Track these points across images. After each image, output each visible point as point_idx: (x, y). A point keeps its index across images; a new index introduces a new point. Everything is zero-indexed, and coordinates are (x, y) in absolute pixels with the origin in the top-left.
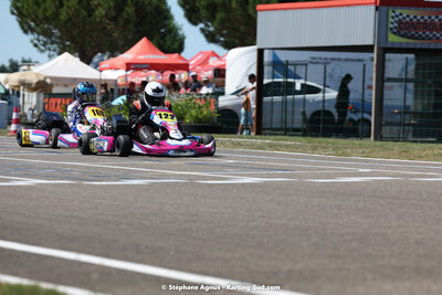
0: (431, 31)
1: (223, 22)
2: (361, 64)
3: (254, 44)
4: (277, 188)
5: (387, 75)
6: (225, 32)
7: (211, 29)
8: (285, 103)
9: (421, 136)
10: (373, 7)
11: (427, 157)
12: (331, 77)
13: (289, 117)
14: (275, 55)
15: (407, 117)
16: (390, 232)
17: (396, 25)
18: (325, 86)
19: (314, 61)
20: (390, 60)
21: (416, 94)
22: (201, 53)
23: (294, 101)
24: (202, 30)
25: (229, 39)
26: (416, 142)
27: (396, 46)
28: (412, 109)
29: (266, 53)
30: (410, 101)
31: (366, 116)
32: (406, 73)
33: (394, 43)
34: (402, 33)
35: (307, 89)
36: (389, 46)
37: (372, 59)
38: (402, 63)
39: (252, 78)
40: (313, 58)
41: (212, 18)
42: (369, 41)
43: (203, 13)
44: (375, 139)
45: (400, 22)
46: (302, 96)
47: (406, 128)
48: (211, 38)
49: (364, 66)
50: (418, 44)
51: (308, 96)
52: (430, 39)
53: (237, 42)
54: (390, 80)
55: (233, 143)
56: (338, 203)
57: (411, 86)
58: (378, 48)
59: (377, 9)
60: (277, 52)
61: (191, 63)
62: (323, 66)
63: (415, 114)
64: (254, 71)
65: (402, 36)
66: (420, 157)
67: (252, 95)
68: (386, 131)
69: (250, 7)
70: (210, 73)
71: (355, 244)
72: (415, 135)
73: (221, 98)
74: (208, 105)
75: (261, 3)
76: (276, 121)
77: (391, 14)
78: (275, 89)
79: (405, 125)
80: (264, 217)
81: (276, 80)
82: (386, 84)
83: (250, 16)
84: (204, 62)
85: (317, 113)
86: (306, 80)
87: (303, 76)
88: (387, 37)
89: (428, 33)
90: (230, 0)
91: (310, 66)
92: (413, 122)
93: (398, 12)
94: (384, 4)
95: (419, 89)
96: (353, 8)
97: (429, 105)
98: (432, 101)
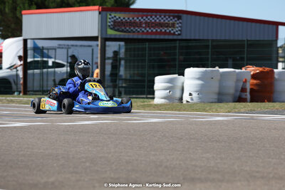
0: (134, 27)
2: (90, 49)
3: (20, 36)
4: (38, 129)
5: (107, 56)
6: (1, 28)
8: (42, 74)
9: (130, 94)
10: (97, 13)
13: (45, 83)
14: (35, 43)
15: (120, 82)
16: (110, 156)
17: (112, 23)
19: (60, 47)
20: (109, 46)
21: (126, 67)
23: (48, 73)
25: (4, 33)
27: (112, 37)
28: (124, 77)
29: (29, 42)
30: (122, 72)
33: (111, 35)
34: (116, 28)
35: (56, 65)
36: (108, 37)
37: (98, 45)
38: (117, 47)
39: (20, 58)
40: (60, 45)
42: (95, 34)
45: (114, 22)
46: (52, 70)
47: (121, 89)
49: (93, 50)
50: (126, 35)
51: (56, 69)
52: (134, 32)
53: (10, 35)
54: (109, 58)
55: (8, 100)
56: (77, 138)
57: (122, 62)
58: (101, 38)
59: (100, 13)
60: (36, 41)
62: (66, 50)
63: (125, 80)
64: (21, 53)
65: (116, 30)
67: (20, 69)
69: (18, 12)
71: (88, 164)
72: (125, 93)
75: (25, 9)
76: (36, 86)
77: (109, 16)
78: (35, 65)
79: (119, 87)
80: (29, 148)
81: (36, 59)
82: (107, 61)
83: (17, 18)
85: (62, 80)
86: (55, 59)
87: (53, 56)
88: (106, 31)
89: (132, 28)
90: (4, 8)
91: (58, 50)
92: (124, 85)
93: (113, 15)
94: (104, 10)
95: (128, 64)
96: (85, 13)
97: (134, 74)
98: (136, 72)
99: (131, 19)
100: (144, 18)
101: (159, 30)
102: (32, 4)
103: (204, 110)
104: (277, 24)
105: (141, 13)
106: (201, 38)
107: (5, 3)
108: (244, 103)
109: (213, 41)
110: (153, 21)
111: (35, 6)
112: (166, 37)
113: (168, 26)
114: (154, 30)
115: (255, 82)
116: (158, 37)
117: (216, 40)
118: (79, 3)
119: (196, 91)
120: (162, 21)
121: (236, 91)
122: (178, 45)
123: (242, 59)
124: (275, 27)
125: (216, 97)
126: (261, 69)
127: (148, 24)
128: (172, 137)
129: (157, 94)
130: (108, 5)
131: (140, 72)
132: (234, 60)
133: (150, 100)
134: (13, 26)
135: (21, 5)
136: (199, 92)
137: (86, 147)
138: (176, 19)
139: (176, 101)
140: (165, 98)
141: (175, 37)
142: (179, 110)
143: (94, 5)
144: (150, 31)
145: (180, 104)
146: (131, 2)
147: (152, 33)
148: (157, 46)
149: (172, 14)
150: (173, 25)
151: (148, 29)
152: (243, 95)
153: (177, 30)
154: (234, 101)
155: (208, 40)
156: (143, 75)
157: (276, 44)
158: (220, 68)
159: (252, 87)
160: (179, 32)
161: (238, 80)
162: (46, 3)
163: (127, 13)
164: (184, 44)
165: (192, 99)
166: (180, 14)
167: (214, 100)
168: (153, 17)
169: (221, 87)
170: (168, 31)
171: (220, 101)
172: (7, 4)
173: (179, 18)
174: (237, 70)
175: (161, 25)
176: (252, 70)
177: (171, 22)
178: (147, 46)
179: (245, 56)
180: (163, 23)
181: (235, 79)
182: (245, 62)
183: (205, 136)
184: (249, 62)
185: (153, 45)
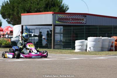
0: (67, 20)
1: (12, 18)
3: (20, 24)
4: (27, 62)
5: (56, 32)
6: (13, 21)
7: (9, 20)
9: (65, 48)
10: (52, 14)
11: (66, 53)
14: (26, 27)
15: (61, 43)
16: (57, 73)
17: (58, 19)
19: (37, 28)
20: (56, 28)
21: (63, 37)
22: (6, 27)
23: (31, 39)
24: (7, 21)
25: (14, 23)
26: (63, 49)
27: (58, 24)
28: (62, 41)
29: (24, 26)
30: (62, 39)
32: (61, 31)
35: (35, 36)
36: (56, 24)
37: (52, 28)
38: (60, 29)
41: (9, 17)
42: (51, 23)
43: (7, 16)
44: (53, 49)
45: (59, 18)
46: (33, 38)
47: (61, 46)
48: (9, 22)
50: (63, 24)
51: (35, 38)
52: (67, 22)
53: (16, 23)
54: (57, 33)
56: (43, 66)
57: (62, 35)
58: (53, 25)
59: (53, 15)
60: (27, 26)
61: (4, 29)
62: (39, 30)
63: (63, 42)
65: (59, 22)
66: (65, 53)
68: (56, 46)
69: (19, 14)
70: (9, 32)
72: (63, 48)
73: (12, 39)
74: (8, 40)
75: (22, 13)
77: (57, 16)
79: (61, 45)
80: (24, 70)
82: (56, 34)
83: (19, 17)
84: (7, 29)
87: (34, 32)
88: (55, 22)
90: (14, 12)
91: (36, 30)
92: (63, 44)
93: (58, 15)
94: (55, 13)
95: (64, 35)
96: (46, 15)
97: (67, 40)
98: (68, 39)
99: (65, 17)
100: (71, 16)
101: (77, 22)
102: (25, 11)
103: (96, 55)
105: (69, 15)
106: (94, 25)
107: (14, 11)
108: (112, 52)
109: (99, 26)
110: (75, 18)
111: (26, 12)
112: (80, 24)
113: (81, 20)
114: (75, 22)
116: (76, 24)
117: (101, 26)
118: (44, 11)
119: (92, 47)
121: (109, 46)
122: (85, 27)
123: (111, 33)
125: (101, 49)
127: (73, 19)
128: (82, 65)
129: (76, 48)
130: (56, 11)
131: (69, 39)
132: (108, 34)
133: (73, 50)
134: (17, 20)
135: (21, 12)
136: (94, 47)
137: (47, 70)
138: (84, 17)
139: (84, 51)
140: (79, 49)
141: (84, 24)
142: (85, 54)
143: (51, 11)
145: (85, 52)
148: (76, 28)
149: (82, 15)
150: (83, 20)
151: (72, 21)
152: (112, 48)
153: (84, 21)
154: (108, 51)
155: (97, 26)
156: (70, 40)
158: (102, 37)
159: (116, 45)
160: (85, 22)
161: (110, 42)
162: (31, 10)
163: (64, 15)
164: (87, 27)
165: (91, 50)
166: (86, 15)
167: (100, 50)
168: (75, 16)
169: (102, 45)
170: (81, 22)
171: (102, 50)
172: (15, 11)
173: (85, 17)
174: (109, 38)
175: (78, 19)
176: (115, 38)
177: (82, 18)
178: (72, 28)
179: (113, 32)
180: (79, 19)
181: (108, 42)
182: (113, 35)
183: (96, 65)
184: (114, 35)
185: (74, 28)
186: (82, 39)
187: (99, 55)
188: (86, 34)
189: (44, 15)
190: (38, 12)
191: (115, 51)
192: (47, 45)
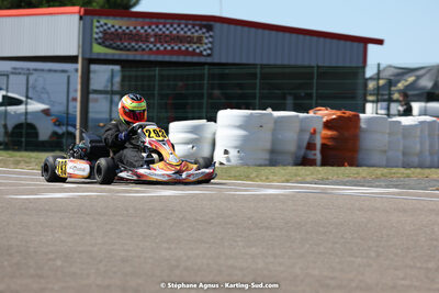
0: (137, 41)
2: (65, 76)
5: (92, 87)
10: (77, 17)
12: (34, 88)
16: (96, 249)
17: (101, 35)
18: (27, 97)
19: (15, 72)
20: (95, 72)
27: (102, 57)
31: (71, 129)
32: (112, 84)
33: (99, 54)
34: (107, 43)
35: (9, 101)
36: (94, 57)
37: (77, 70)
38: (107, 76)
40: (15, 69)
42: (73, 51)
45: (105, 33)
46: (3, 108)
49: (69, 78)
50: (123, 55)
51: (9, 108)
52: (136, 50)
54: (96, 92)
56: (42, 220)
57: (117, 98)
58: (83, 59)
59: (81, 18)
62: (23, 78)
65: (106, 47)
71: (59, 263)
77: (98, 24)
82: (91, 96)
85: (19, 126)
86: (7, 91)
88: (91, 48)
89: (133, 44)
91: (11, 77)
93: (102, 22)
94: (88, 14)
96: (57, 18)
99: (131, 28)
100: (153, 27)
101: (176, 48)
103: (248, 178)
104: (365, 41)
105: (147, 20)
106: (244, 61)
108: (311, 168)
109: (262, 66)
110: (167, 32)
112: (189, 59)
113: (190, 40)
114: (169, 48)
115: (329, 133)
116: (174, 58)
117: (268, 66)
119: (236, 147)
120: (182, 32)
121: (299, 147)
122: (206, 71)
123: (309, 96)
124: (362, 45)
125: (267, 156)
126: (339, 113)
127: (159, 38)
128: (196, 220)
130: (95, 6)
132: (296, 97)
136: (240, 149)
137: (57, 235)
138: (204, 30)
141: (202, 60)
143: (73, 5)
144: (162, 48)
146: (132, 3)
147: (165, 52)
148: (172, 73)
149: (198, 22)
150: (199, 40)
151: (158, 45)
152: (311, 156)
153: (206, 47)
154: (296, 164)
155: (254, 65)
157: (364, 73)
158: (273, 110)
159: (325, 141)
160: (209, 52)
161: (302, 131)
163: (125, 19)
164: (217, 71)
165: (228, 160)
166: (212, 23)
167: (262, 162)
168: (168, 26)
169: (274, 142)
170: (190, 49)
171: (273, 163)
173: (210, 28)
174: (301, 115)
175: (179, 39)
176: (325, 114)
177: (196, 34)
178: (157, 72)
179: (314, 91)
180: (183, 37)
181: (298, 129)
182: (314, 102)
183: (249, 219)
184: (319, 101)
185: (166, 72)
186: (196, 115)
187: (261, 180)
188: (210, 96)
189: (45, 18)
190: (24, 8)
191: (324, 164)
192: (55, 139)
